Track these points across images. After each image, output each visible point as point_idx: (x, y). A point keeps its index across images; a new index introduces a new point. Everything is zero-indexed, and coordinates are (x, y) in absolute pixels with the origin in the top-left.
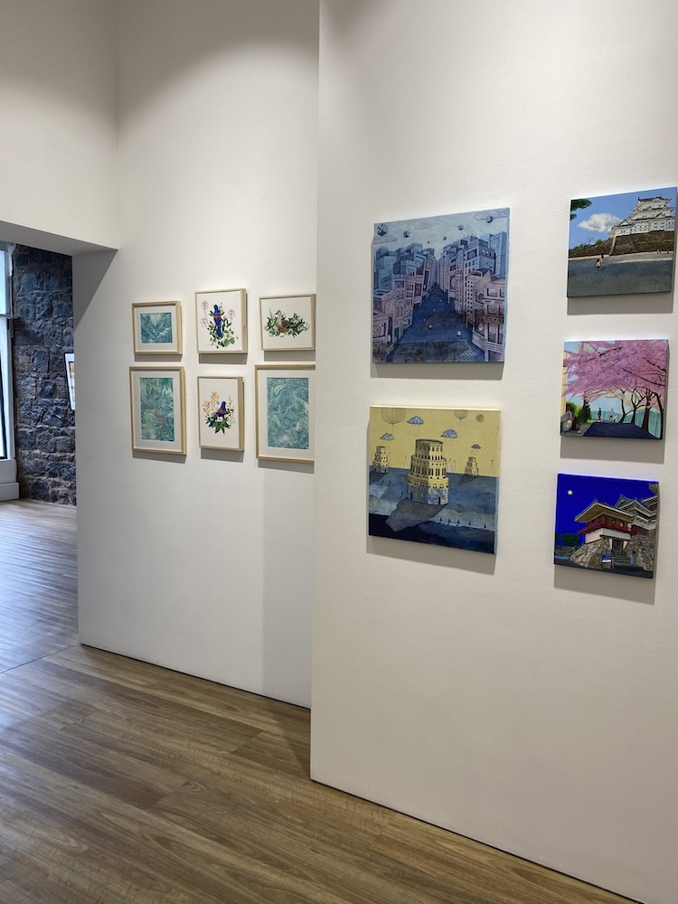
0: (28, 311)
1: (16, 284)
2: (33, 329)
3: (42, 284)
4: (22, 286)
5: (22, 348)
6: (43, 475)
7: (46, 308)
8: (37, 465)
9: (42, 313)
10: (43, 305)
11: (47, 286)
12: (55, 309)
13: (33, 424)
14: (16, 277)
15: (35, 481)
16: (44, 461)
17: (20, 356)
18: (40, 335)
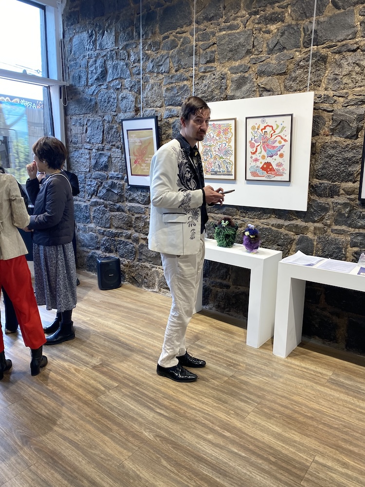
0: (80, 77)
1: (67, 48)
2: (85, 96)
3: (94, 42)
4: (74, 49)
5: (74, 118)
6: (98, 248)
7: (99, 70)
8: (92, 239)
9: (95, 77)
10: (96, 68)
11: (100, 45)
12: (110, 71)
13: (87, 198)
14: (67, 39)
15: (90, 254)
16: (100, 236)
17: (73, 127)
18: (93, 103)
